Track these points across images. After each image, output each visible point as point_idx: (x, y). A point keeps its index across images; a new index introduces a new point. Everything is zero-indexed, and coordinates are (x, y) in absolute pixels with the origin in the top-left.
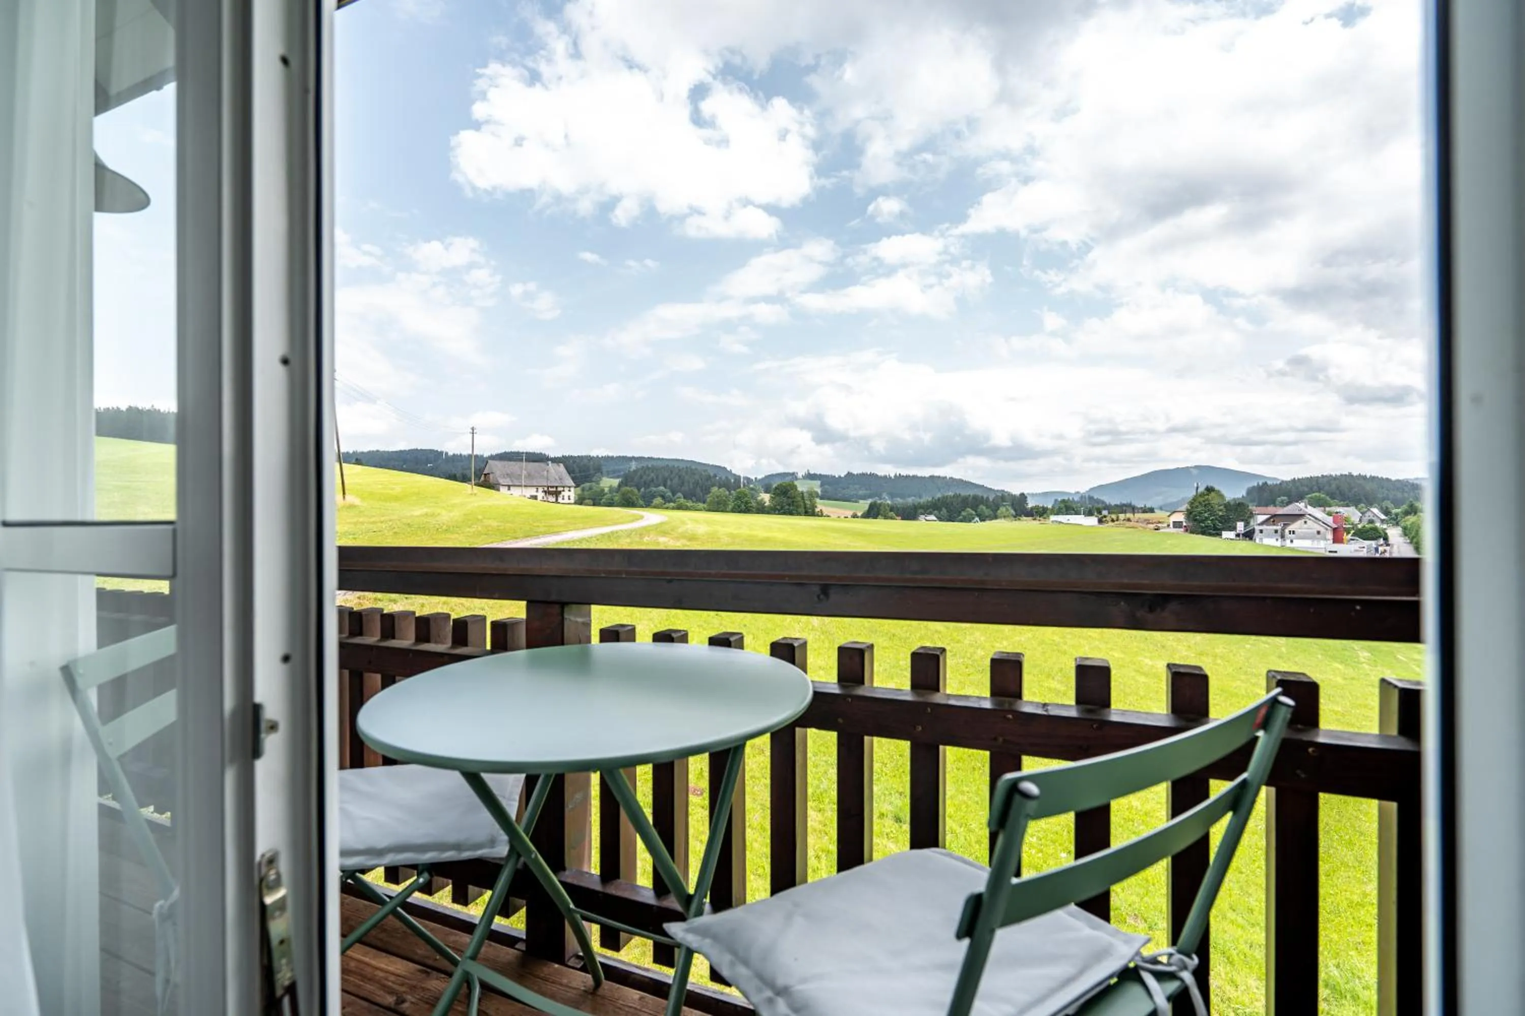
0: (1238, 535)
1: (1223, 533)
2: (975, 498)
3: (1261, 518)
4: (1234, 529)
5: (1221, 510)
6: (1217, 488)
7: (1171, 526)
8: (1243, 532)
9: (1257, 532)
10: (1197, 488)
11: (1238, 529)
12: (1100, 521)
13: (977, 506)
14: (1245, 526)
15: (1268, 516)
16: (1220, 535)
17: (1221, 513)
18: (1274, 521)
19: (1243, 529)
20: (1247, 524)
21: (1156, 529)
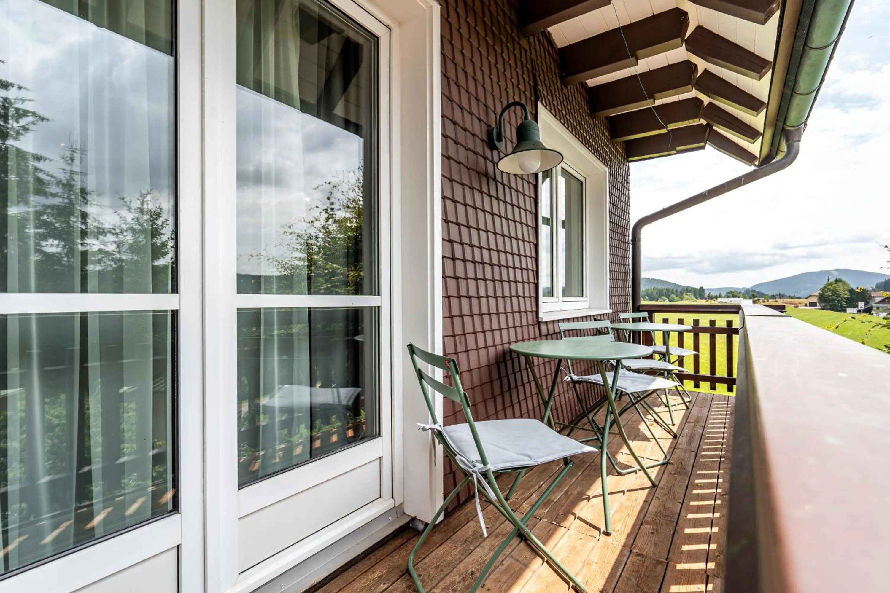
0: (859, 311)
1: (848, 309)
2: (668, 290)
3: (878, 300)
4: (857, 306)
5: (846, 294)
6: (843, 280)
7: (808, 305)
8: (863, 309)
9: (875, 308)
10: (828, 280)
11: (859, 307)
12: (754, 302)
13: (669, 296)
14: (865, 305)
15: (883, 298)
16: (845, 311)
17: (846, 296)
18: (888, 301)
19: (863, 307)
20: (867, 303)
21: (795, 307)
